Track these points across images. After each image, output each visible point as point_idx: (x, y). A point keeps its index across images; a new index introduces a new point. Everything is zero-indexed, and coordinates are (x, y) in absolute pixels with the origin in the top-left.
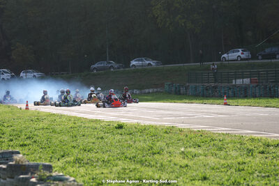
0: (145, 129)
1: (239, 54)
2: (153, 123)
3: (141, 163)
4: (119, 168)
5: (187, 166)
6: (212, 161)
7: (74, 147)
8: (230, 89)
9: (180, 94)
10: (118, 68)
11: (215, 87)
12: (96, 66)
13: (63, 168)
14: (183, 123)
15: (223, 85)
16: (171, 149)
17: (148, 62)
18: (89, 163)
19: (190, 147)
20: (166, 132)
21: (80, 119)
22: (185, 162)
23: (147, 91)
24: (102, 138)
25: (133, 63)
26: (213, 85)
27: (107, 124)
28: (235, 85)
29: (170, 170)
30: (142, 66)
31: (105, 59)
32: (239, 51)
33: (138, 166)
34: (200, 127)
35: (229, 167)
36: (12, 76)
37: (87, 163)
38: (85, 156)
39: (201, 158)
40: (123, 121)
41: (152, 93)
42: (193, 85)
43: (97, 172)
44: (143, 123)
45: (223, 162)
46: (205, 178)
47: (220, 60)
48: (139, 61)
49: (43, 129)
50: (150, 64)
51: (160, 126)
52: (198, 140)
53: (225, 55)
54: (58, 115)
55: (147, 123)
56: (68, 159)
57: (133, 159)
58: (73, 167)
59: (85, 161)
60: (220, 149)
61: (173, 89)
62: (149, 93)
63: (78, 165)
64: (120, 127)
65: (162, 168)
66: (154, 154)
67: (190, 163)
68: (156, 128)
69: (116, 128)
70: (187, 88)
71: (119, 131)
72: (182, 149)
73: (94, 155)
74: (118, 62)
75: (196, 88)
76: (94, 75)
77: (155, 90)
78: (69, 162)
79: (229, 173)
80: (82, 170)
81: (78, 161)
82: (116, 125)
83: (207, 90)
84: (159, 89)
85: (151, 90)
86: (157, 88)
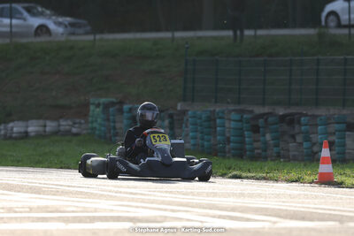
11: (290, 120)
15: (322, 112)
17: (35, 22)
23: (17, 127)
30: (11, 34)
41: (41, 136)
42: (199, 110)
50: (42, 29)
53: (339, 5)
61: (123, 125)
62: (26, 135)
75: (211, 119)
77: (51, 126)
83: (256, 129)
84: (65, 124)
85: (33, 127)
86: (56, 119)
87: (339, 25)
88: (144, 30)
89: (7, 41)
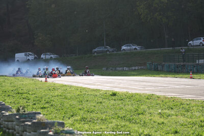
0: (132, 96)
1: (201, 41)
2: (138, 92)
3: (130, 121)
4: (113, 125)
5: (163, 123)
6: (181, 119)
7: (80, 109)
8: (195, 67)
9: (158, 70)
10: (113, 52)
11: (184, 66)
12: (96, 50)
13: (72, 125)
14: (160, 92)
15: (190, 64)
16: (151, 111)
17: (134, 47)
18: (92, 121)
19: (165, 109)
20: (148, 99)
21: (84, 88)
22: (162, 120)
23: (134, 68)
24: (101, 103)
25: (124, 47)
26: (182, 63)
27: (104, 92)
28: (198, 64)
29: (151, 126)
31: (103, 45)
32: (201, 39)
33: (127, 123)
34: (173, 95)
35: (194, 124)
36: (35, 58)
37: (90, 121)
38: (89, 116)
39: (173, 117)
40: (116, 90)
41: (138, 69)
42: (167, 64)
43: (98, 127)
44: (131, 92)
45: (189, 120)
46: (176, 132)
47: (187, 46)
48: (127, 46)
49: (58, 96)
50: (136, 49)
51: (143, 94)
52: (171, 104)
53: (191, 42)
54: (68, 86)
55: (134, 92)
56: (76, 118)
57: (123, 118)
58: (79, 124)
59: (89, 119)
60: (188, 111)
61: (153, 67)
62: (135, 69)
63: (83, 122)
64: (114, 94)
65: (145, 124)
66: (139, 114)
67: (166, 121)
68: (140, 95)
69: (111, 95)
70: (163, 66)
71: (113, 97)
72: (160, 111)
73: (95, 115)
74: (112, 47)
75: (169, 66)
76: (95, 57)
77: (140, 68)
78: (77, 120)
79: (194, 128)
80: (86, 126)
81: (83, 119)
82: (111, 93)
83: (177, 67)
84: (142, 67)
85: (136, 68)
86: (141, 66)
87: (191, 46)
88: (155, 48)
89: (129, 51)
